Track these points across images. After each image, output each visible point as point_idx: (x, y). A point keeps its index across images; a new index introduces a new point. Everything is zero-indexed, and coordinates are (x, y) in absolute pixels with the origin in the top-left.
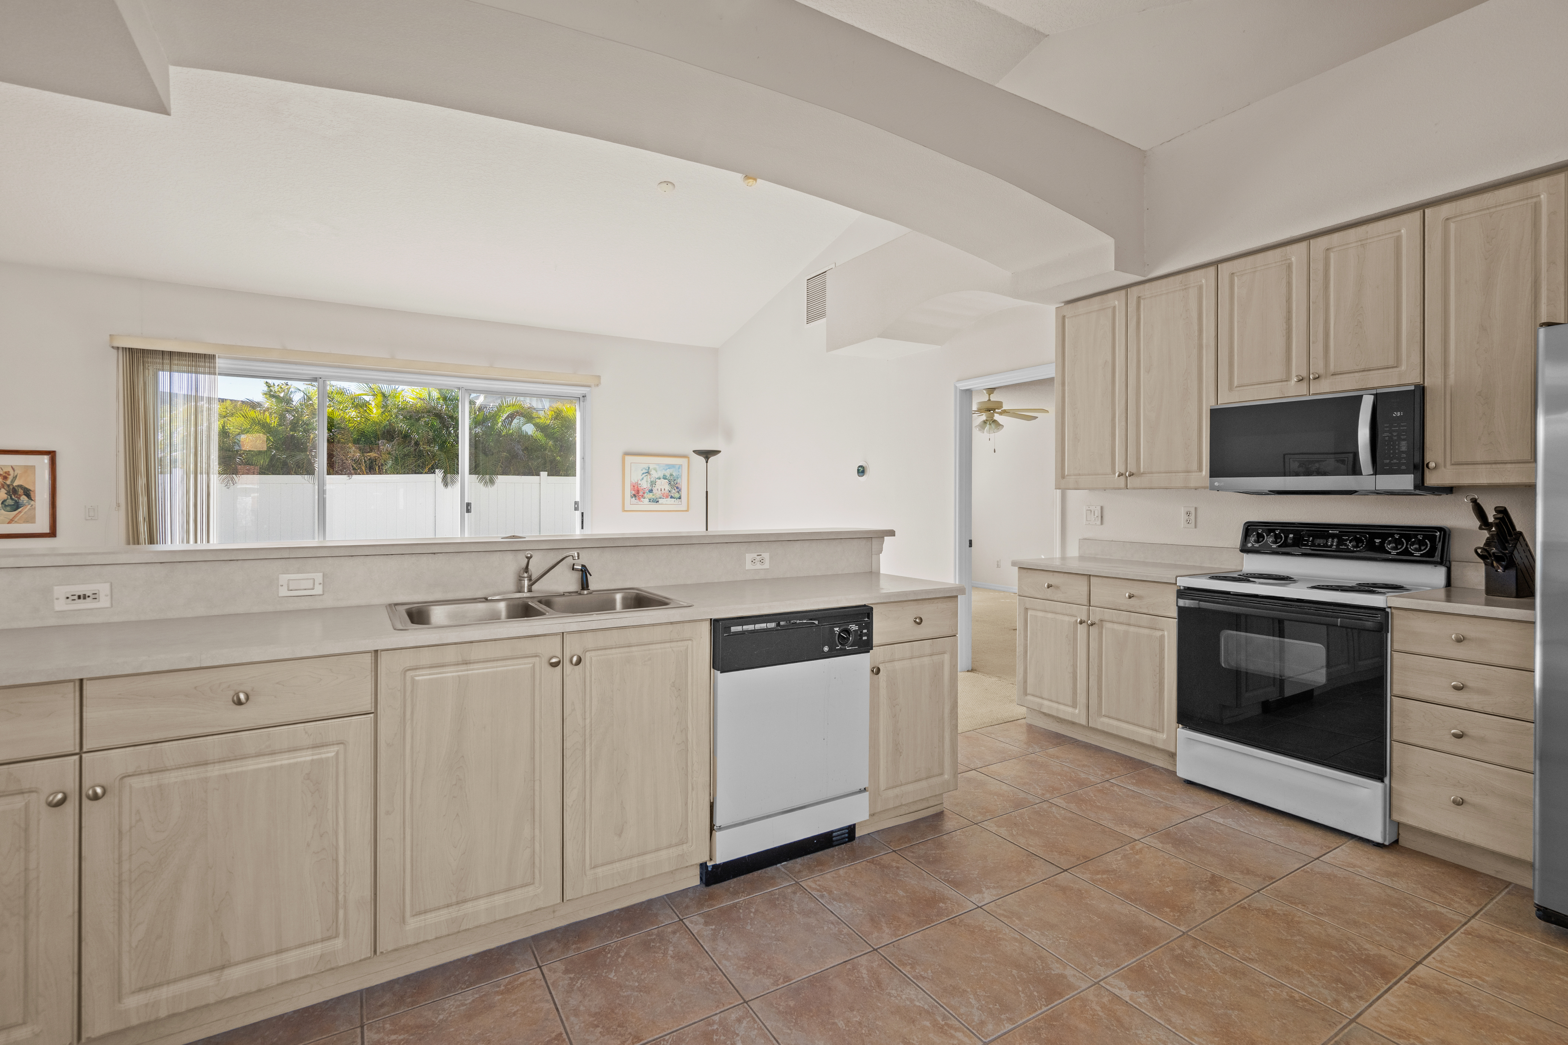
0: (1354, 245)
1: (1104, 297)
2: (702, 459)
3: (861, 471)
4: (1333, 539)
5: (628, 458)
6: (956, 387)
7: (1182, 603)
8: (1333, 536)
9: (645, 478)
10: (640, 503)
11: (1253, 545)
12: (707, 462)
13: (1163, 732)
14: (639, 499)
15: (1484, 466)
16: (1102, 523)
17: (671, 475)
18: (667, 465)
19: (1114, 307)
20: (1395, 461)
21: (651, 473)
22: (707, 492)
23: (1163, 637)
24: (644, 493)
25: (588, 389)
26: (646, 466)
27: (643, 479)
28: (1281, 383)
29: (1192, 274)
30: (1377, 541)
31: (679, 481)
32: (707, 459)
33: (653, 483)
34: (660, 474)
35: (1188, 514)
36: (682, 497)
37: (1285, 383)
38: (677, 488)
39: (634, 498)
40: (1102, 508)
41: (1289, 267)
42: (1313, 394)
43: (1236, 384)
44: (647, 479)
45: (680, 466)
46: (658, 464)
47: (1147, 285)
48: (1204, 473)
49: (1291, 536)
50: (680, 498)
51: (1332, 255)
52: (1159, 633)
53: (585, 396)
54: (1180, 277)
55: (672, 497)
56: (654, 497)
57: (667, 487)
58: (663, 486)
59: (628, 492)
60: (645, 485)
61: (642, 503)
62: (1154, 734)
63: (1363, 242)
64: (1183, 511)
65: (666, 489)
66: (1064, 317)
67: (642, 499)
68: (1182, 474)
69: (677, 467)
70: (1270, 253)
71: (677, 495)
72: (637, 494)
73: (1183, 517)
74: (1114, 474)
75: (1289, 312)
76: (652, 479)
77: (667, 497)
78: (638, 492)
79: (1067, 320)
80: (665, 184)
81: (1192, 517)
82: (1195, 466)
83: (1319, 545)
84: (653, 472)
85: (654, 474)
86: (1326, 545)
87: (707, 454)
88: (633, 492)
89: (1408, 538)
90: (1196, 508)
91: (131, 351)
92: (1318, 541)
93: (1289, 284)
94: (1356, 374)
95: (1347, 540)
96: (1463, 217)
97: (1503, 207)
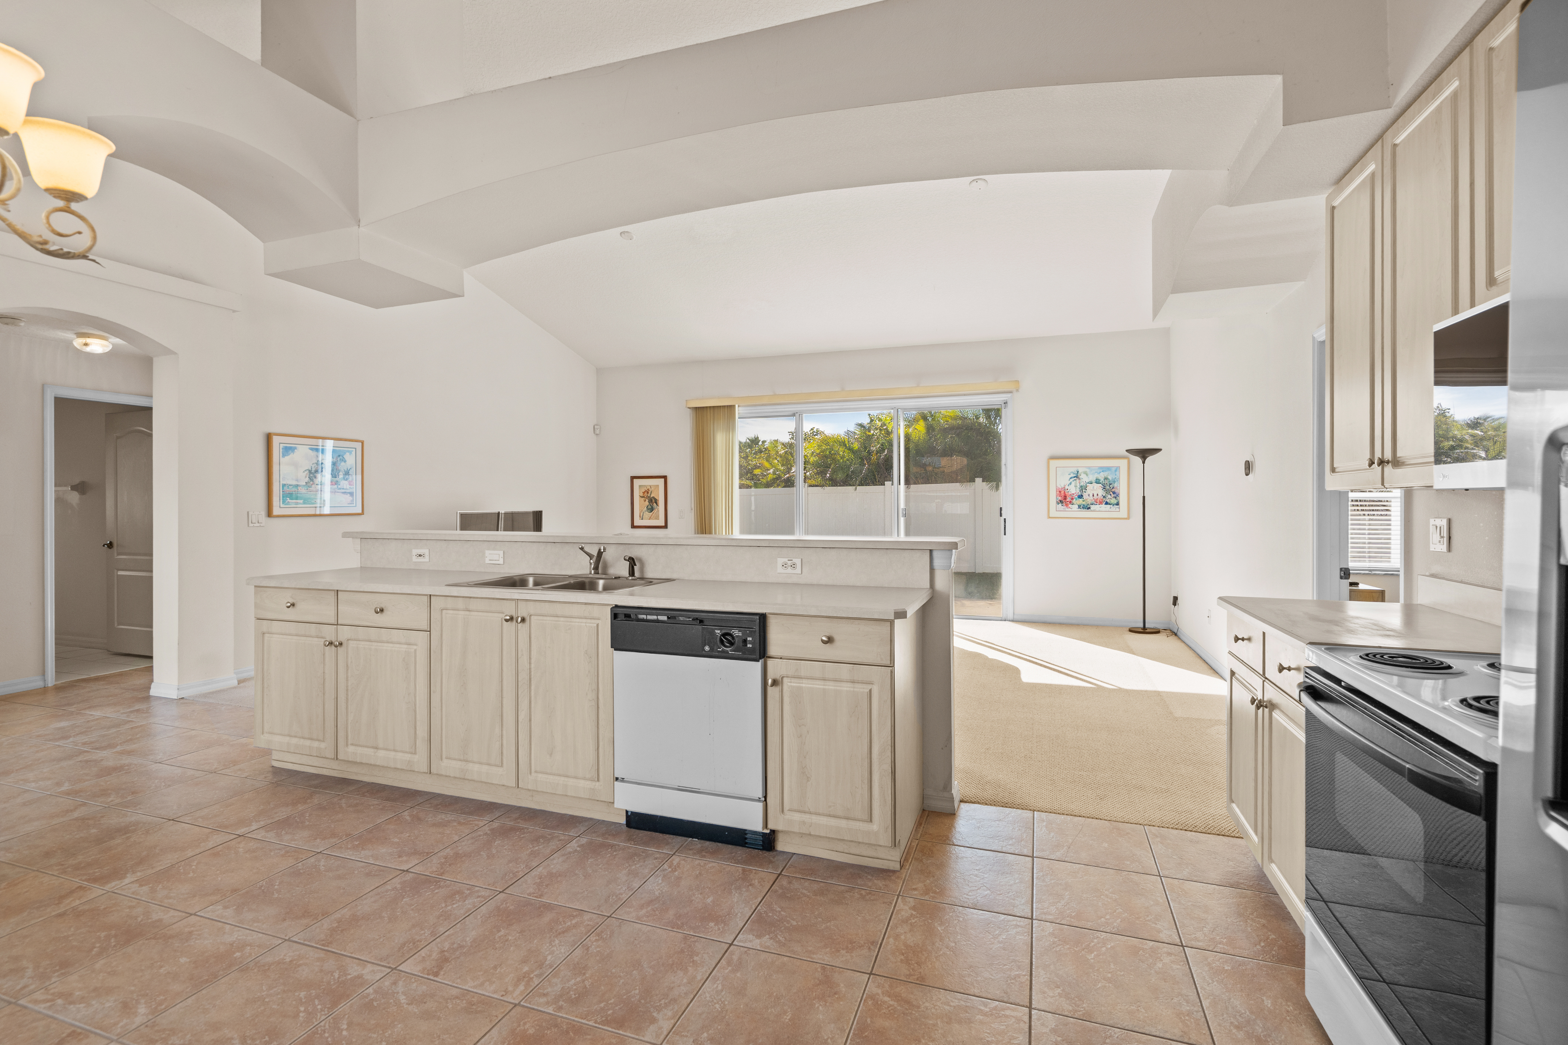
2: (1137, 460)
3: (1248, 467)
5: (1053, 463)
9: (1073, 483)
10: (1067, 510)
12: (1144, 463)
14: (1067, 505)
17: (1106, 479)
18: (1101, 468)
19: (1373, 173)
21: (1080, 477)
22: (1144, 497)
24: (1072, 499)
25: (1009, 395)
26: (1074, 470)
27: (1070, 484)
31: (1116, 485)
32: (1144, 459)
33: (1083, 488)
34: (1092, 478)
36: (1121, 503)
38: (1114, 493)
39: (1060, 505)
44: (1076, 483)
45: (1117, 469)
46: (1089, 467)
50: (1118, 504)
53: (1007, 403)
55: (1107, 503)
56: (1084, 503)
57: (1101, 493)
58: (1096, 490)
59: (1054, 498)
60: (1073, 490)
61: (1070, 510)
65: (1100, 495)
66: (1332, 212)
67: (1070, 506)
69: (1114, 469)
71: (1114, 501)
72: (1064, 499)
76: (1082, 484)
77: (1101, 503)
78: (1065, 497)
79: (1335, 213)
84: (1083, 476)
85: (1085, 479)
87: (1144, 454)
88: (1060, 498)
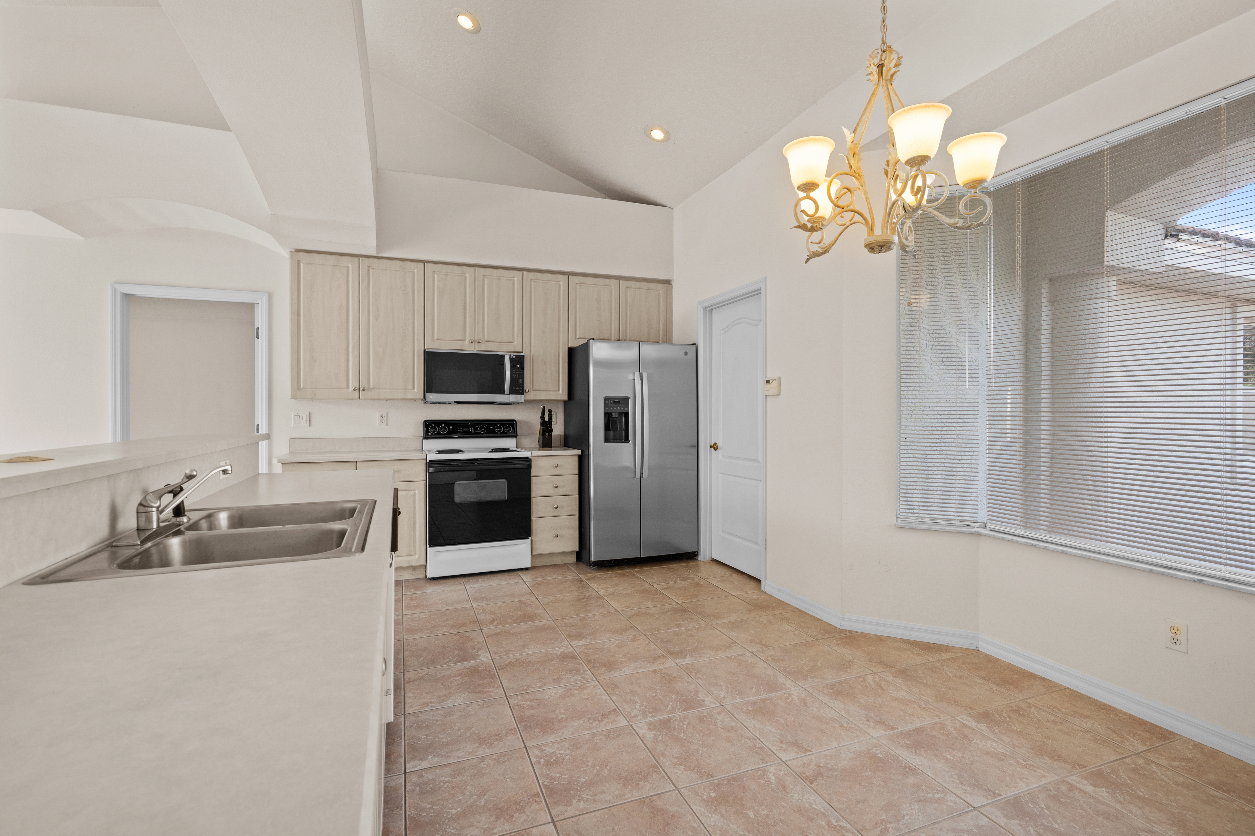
0: (495, 277)
1: (339, 257)
4: (471, 428)
6: (114, 287)
7: (431, 469)
8: (471, 426)
11: (432, 434)
13: (415, 555)
15: (543, 392)
19: (348, 268)
20: (518, 388)
23: (415, 494)
28: (460, 342)
29: (409, 263)
30: (491, 427)
35: (382, 416)
37: (463, 342)
40: (310, 414)
41: (465, 278)
42: (477, 351)
43: (436, 338)
47: (376, 260)
48: (416, 390)
49: (451, 427)
51: (486, 279)
52: (412, 493)
54: (400, 262)
62: (409, 558)
63: (499, 278)
64: (378, 414)
66: (299, 262)
68: (401, 390)
70: (456, 267)
73: (378, 419)
74: (348, 388)
75: (465, 303)
79: (302, 265)
81: (385, 419)
82: (411, 386)
83: (466, 432)
86: (468, 431)
89: (504, 425)
90: (387, 413)
92: (465, 430)
93: (465, 287)
94: (496, 343)
95: (478, 428)
96: (537, 281)
97: (550, 282)
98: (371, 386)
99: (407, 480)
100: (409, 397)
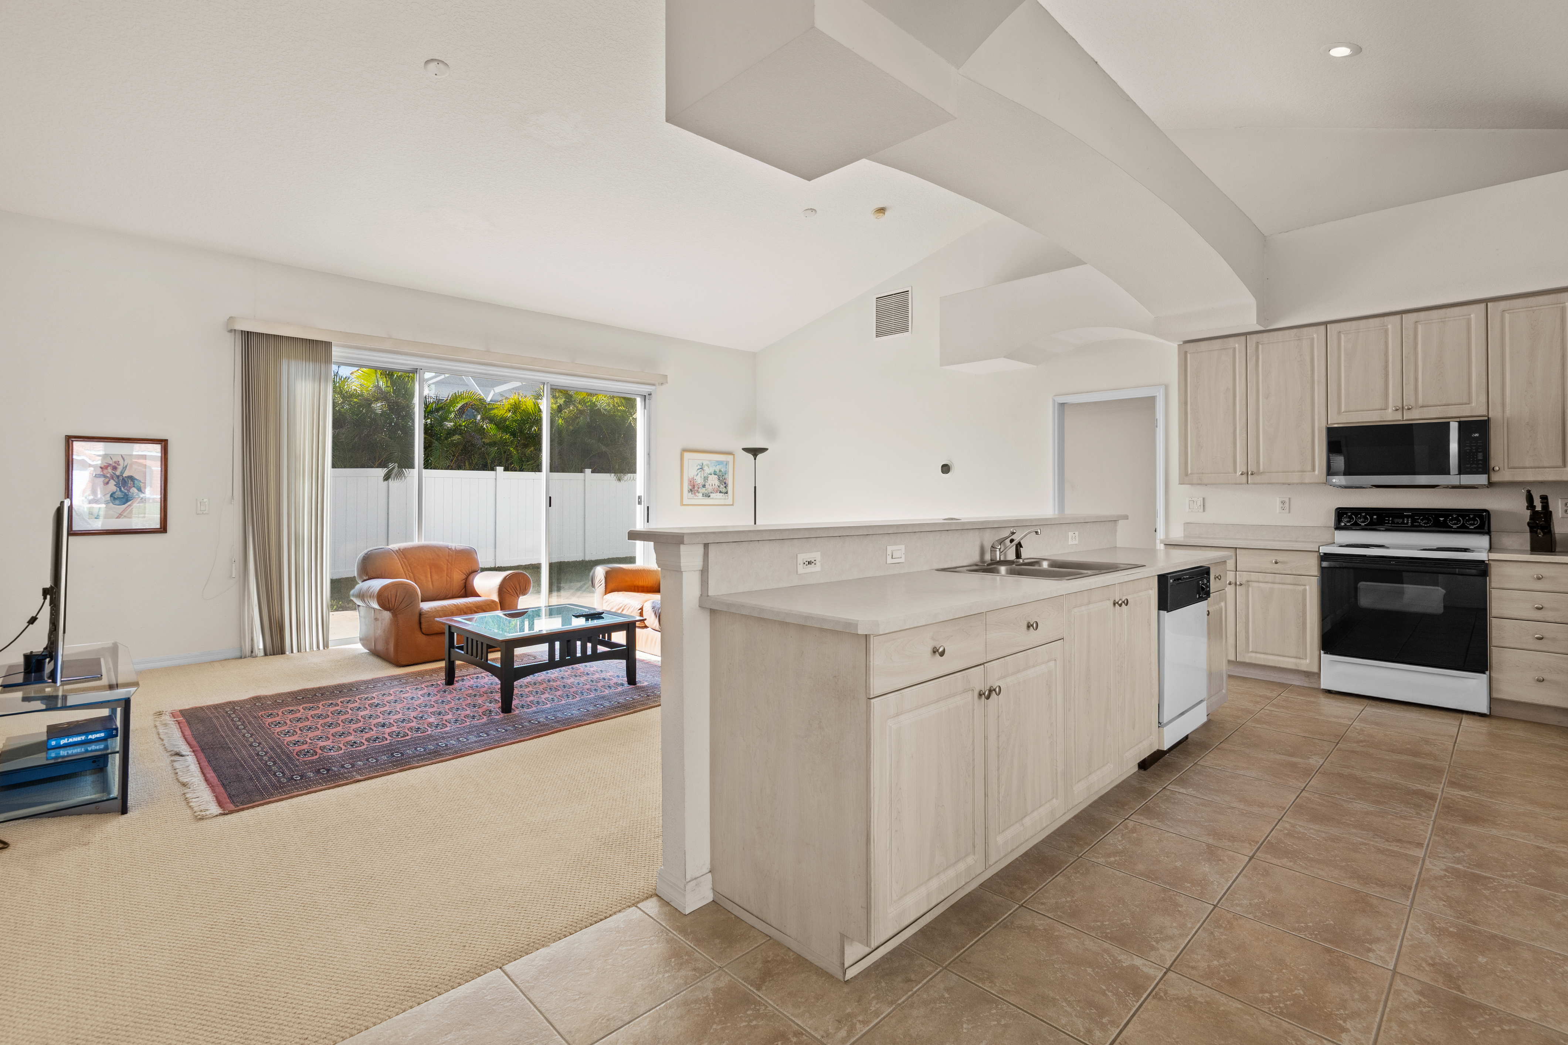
0: (1437, 321)
1: (1225, 340)
2: (751, 456)
3: (946, 469)
4: (1408, 519)
5: (685, 454)
6: (1054, 401)
7: (1325, 564)
8: (1408, 517)
9: (699, 474)
11: (1345, 524)
12: (755, 459)
13: (1306, 659)
14: (695, 494)
15: (1529, 469)
16: (1204, 510)
17: (720, 471)
18: (717, 461)
19: (1235, 348)
20: (1473, 467)
21: (704, 469)
22: (755, 487)
23: (1305, 590)
24: (699, 488)
25: (653, 387)
26: (700, 462)
27: (697, 474)
28: (1380, 411)
29: (1307, 329)
30: (1442, 519)
31: (726, 476)
32: (755, 456)
33: (706, 479)
34: (711, 470)
35: (1283, 503)
36: (729, 492)
37: (1383, 411)
38: (725, 483)
40: (1204, 499)
41: (1386, 330)
42: (1406, 420)
43: (1343, 410)
44: (701, 474)
45: (727, 463)
46: (710, 461)
47: (1269, 334)
48: (1317, 472)
49: (1375, 517)
50: (727, 493)
51: (1420, 326)
52: (1301, 588)
53: (652, 395)
54: (1295, 331)
55: (720, 492)
56: (706, 492)
57: (717, 483)
58: (713, 481)
59: (686, 487)
60: (699, 480)
61: (697, 498)
62: (1293, 660)
63: (1444, 319)
64: (1278, 501)
65: (716, 485)
66: (1187, 353)
67: (697, 494)
68: (1297, 473)
69: (725, 463)
70: (1373, 320)
71: (724, 490)
72: (693, 489)
73: (1278, 505)
74: (1235, 472)
75: (1387, 362)
76: (705, 475)
77: (717, 492)
78: (694, 486)
79: (1192, 355)
80: (811, 211)
81: (1287, 505)
82: (1309, 467)
83: (1395, 523)
84: (706, 468)
85: (708, 470)
86: (1403, 523)
87: (755, 452)
88: (690, 487)
89: (1464, 517)
90: (1289, 499)
91: (247, 336)
92: (1396, 520)
93: (1386, 343)
94: (1439, 407)
95: (1418, 519)
96: (1515, 311)
97: (1541, 308)
98: (1261, 469)
99: (1294, 573)
100: (1307, 480)
